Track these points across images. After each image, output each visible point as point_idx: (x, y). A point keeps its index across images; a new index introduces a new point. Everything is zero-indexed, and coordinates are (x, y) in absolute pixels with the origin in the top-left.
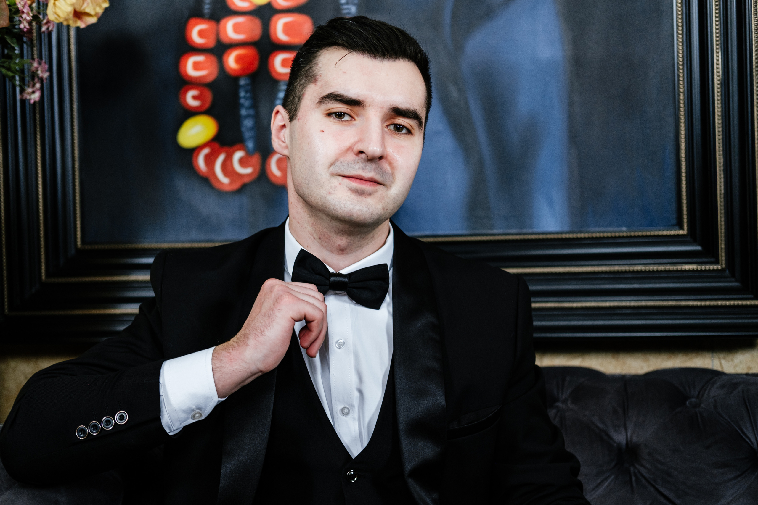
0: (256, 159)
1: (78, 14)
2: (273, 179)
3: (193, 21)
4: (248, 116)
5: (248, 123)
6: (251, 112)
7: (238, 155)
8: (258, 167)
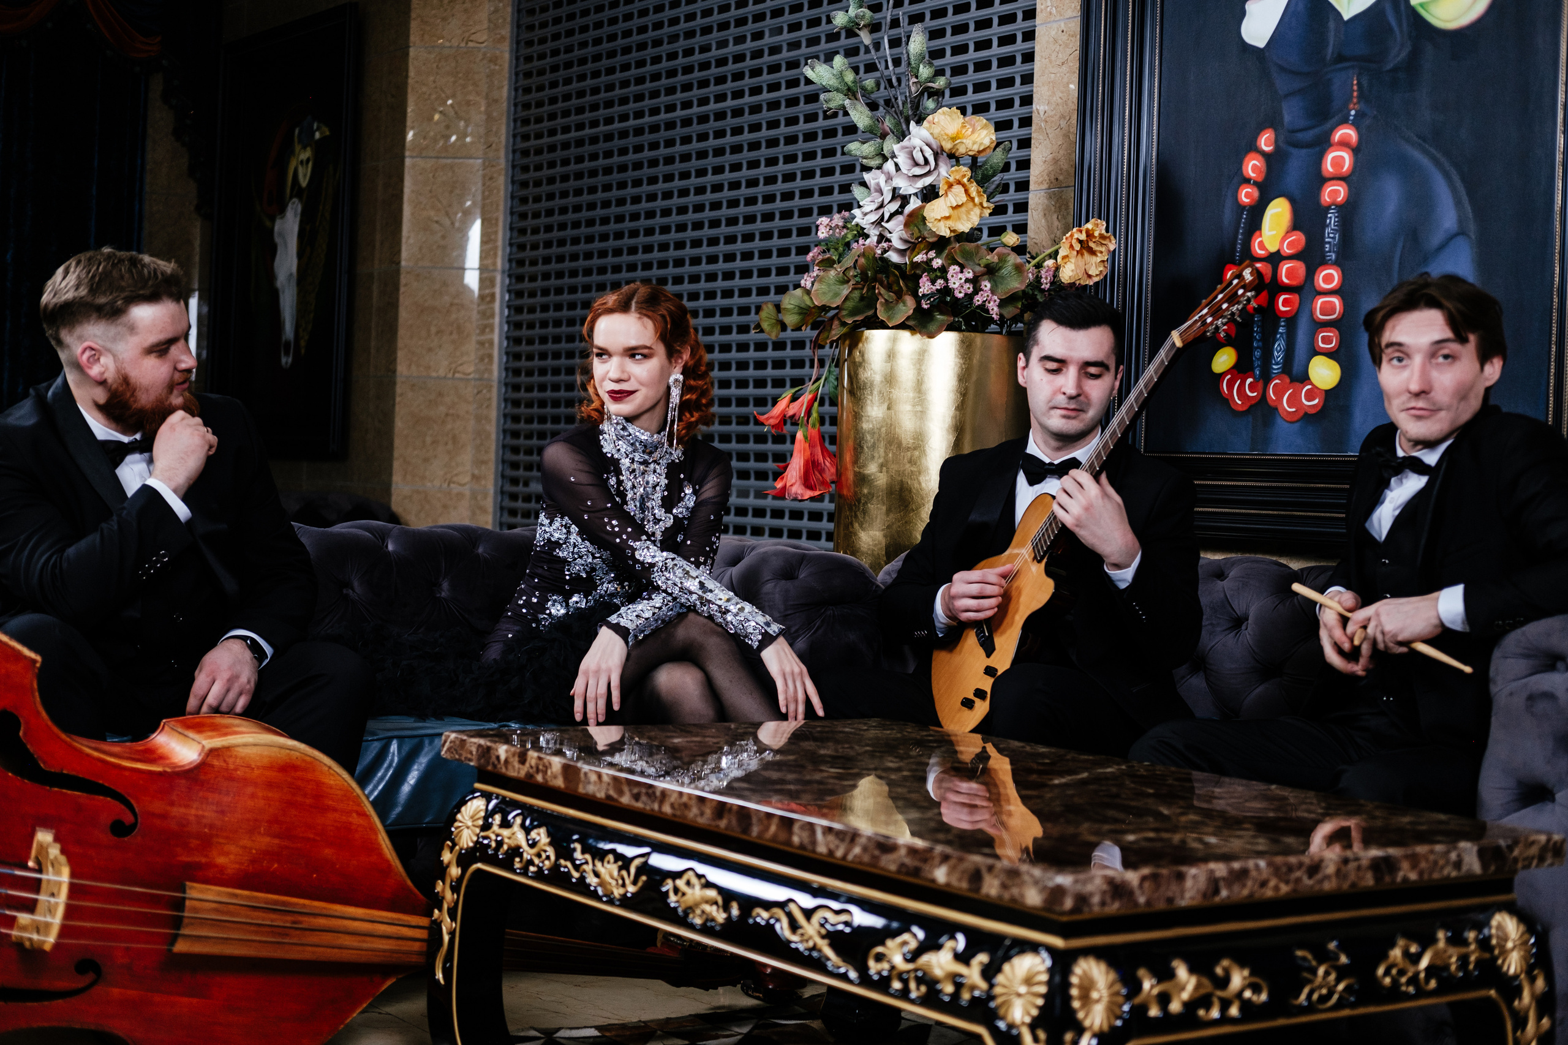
0: (1261, 385)
1: (1090, 276)
2: (1270, 402)
3: (1228, 266)
4: (1258, 348)
5: (1257, 354)
6: (1260, 344)
7: (1249, 380)
8: (1261, 391)
